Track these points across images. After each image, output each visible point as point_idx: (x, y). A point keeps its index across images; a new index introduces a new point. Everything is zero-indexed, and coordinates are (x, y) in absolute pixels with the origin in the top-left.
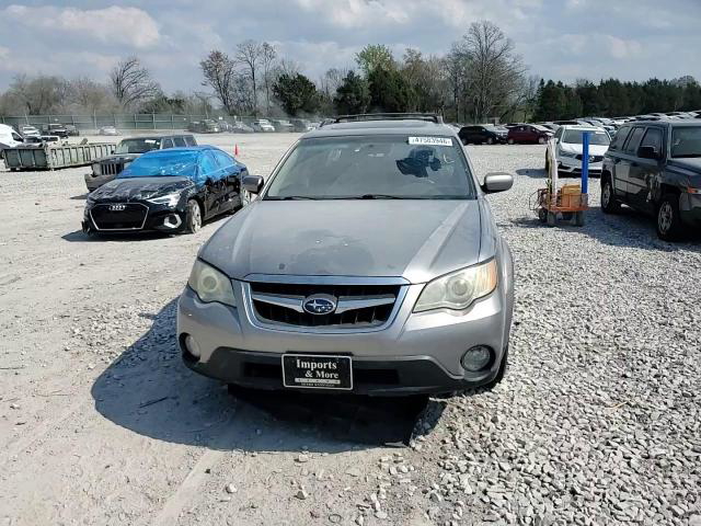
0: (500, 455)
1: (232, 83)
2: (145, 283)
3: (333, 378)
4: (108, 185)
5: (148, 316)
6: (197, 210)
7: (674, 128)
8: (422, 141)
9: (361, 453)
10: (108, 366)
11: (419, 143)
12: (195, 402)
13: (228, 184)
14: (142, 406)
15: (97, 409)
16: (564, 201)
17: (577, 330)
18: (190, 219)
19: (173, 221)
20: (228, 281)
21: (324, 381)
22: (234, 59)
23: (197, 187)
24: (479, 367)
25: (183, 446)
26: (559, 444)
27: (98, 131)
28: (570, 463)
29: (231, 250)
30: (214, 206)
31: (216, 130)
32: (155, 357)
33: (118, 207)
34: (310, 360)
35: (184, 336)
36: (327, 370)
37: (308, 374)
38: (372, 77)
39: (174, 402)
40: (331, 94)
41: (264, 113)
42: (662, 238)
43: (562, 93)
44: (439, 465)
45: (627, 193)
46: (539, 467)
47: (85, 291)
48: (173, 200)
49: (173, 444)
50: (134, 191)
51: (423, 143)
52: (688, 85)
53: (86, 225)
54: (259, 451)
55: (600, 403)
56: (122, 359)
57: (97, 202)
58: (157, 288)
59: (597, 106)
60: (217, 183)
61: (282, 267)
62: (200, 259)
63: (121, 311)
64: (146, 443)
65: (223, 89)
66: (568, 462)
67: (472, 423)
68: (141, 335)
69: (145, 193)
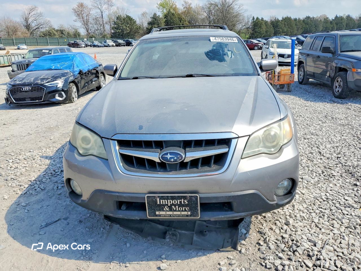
0: (301, 253)
1: (91, 20)
2: (45, 135)
3: (185, 210)
4: (20, 76)
5: (46, 157)
6: (75, 89)
7: (340, 36)
8: (219, 40)
9: (203, 258)
10: (18, 196)
11: (217, 41)
12: (80, 222)
13: (92, 74)
14: (42, 228)
15: (8, 232)
16: (282, 78)
17: (314, 154)
18: (71, 94)
19: (60, 95)
20: (99, 139)
21: (179, 213)
22: (90, 7)
23: (74, 75)
24: (286, 192)
25: (73, 261)
26: (338, 241)
27: (16, 47)
28: (352, 257)
29: (100, 115)
30: (84, 86)
31: (83, 46)
32: (51, 187)
33: (27, 88)
34: (167, 198)
35: (69, 180)
36: (181, 205)
37: (166, 208)
38: (166, 16)
39: (65, 222)
40: (144, 26)
41: (109, 36)
42: (336, 97)
43: (264, 24)
44: (261, 264)
45: (314, 73)
46: (332, 263)
47: (5, 141)
48: (60, 83)
49: (66, 260)
50: (36, 79)
51: (219, 41)
52: (325, 19)
53: (7, 100)
54: (130, 261)
55: (351, 206)
56: (28, 190)
57: (13, 86)
58: (52, 138)
59: (281, 31)
60: (86, 73)
61: (141, 128)
62: (78, 123)
63: (28, 154)
64: (45, 261)
65: (86, 24)
66: (350, 256)
67: (274, 227)
68: (42, 170)
69: (42, 79)
